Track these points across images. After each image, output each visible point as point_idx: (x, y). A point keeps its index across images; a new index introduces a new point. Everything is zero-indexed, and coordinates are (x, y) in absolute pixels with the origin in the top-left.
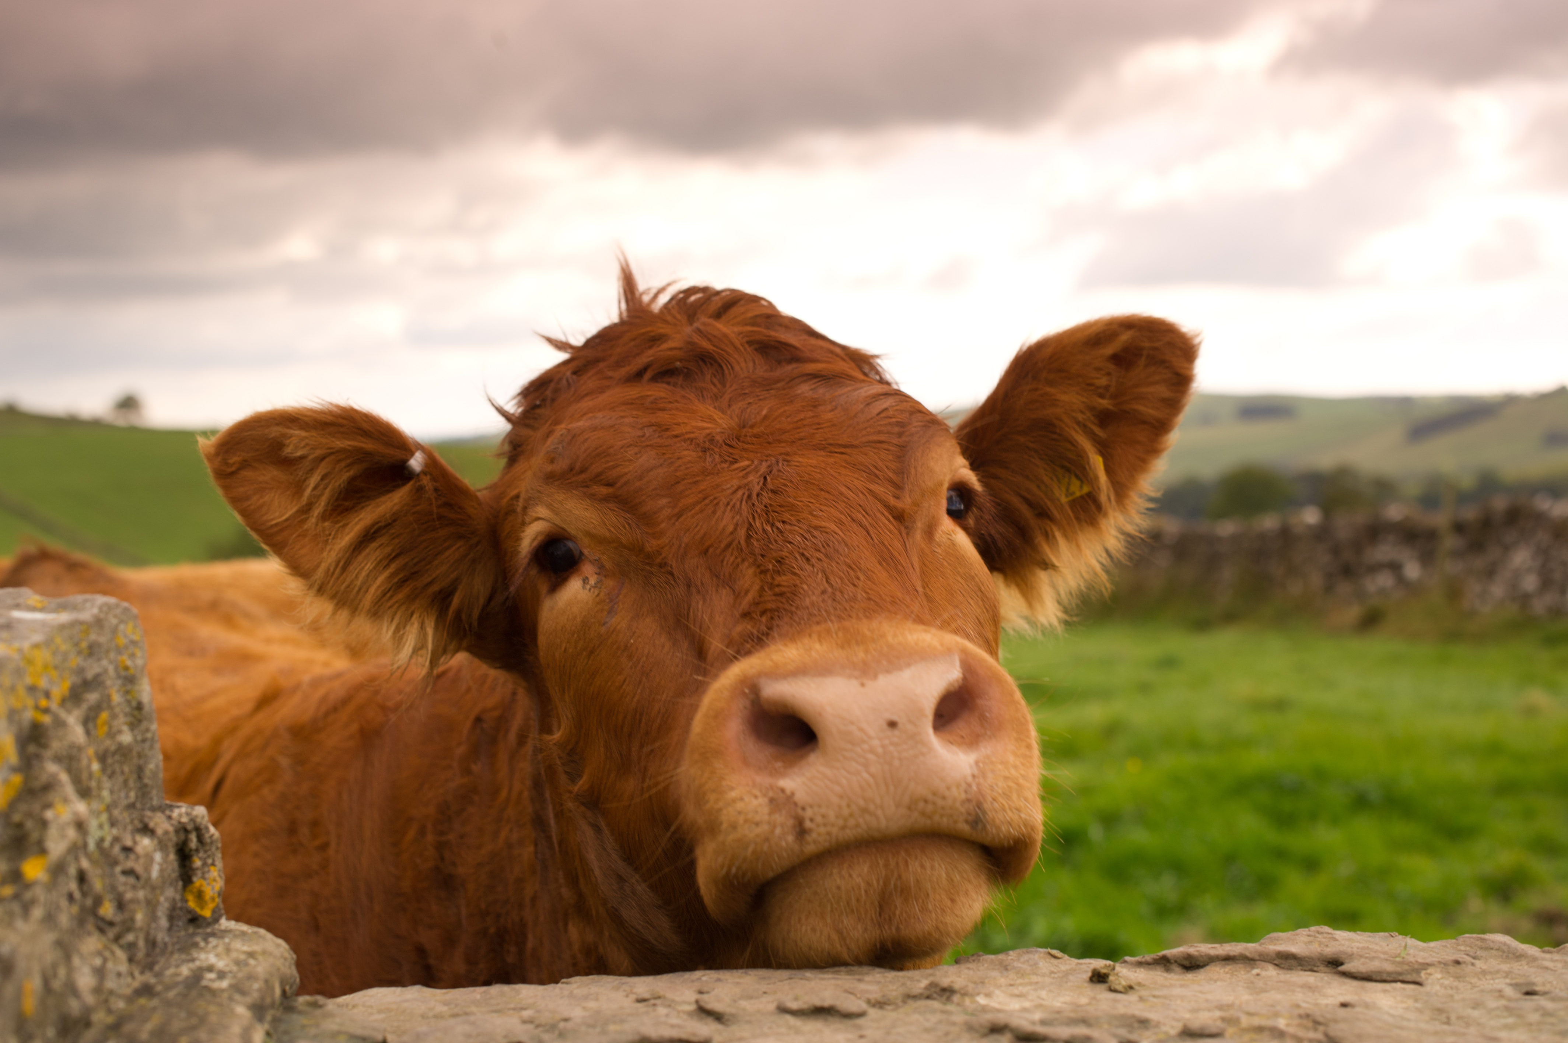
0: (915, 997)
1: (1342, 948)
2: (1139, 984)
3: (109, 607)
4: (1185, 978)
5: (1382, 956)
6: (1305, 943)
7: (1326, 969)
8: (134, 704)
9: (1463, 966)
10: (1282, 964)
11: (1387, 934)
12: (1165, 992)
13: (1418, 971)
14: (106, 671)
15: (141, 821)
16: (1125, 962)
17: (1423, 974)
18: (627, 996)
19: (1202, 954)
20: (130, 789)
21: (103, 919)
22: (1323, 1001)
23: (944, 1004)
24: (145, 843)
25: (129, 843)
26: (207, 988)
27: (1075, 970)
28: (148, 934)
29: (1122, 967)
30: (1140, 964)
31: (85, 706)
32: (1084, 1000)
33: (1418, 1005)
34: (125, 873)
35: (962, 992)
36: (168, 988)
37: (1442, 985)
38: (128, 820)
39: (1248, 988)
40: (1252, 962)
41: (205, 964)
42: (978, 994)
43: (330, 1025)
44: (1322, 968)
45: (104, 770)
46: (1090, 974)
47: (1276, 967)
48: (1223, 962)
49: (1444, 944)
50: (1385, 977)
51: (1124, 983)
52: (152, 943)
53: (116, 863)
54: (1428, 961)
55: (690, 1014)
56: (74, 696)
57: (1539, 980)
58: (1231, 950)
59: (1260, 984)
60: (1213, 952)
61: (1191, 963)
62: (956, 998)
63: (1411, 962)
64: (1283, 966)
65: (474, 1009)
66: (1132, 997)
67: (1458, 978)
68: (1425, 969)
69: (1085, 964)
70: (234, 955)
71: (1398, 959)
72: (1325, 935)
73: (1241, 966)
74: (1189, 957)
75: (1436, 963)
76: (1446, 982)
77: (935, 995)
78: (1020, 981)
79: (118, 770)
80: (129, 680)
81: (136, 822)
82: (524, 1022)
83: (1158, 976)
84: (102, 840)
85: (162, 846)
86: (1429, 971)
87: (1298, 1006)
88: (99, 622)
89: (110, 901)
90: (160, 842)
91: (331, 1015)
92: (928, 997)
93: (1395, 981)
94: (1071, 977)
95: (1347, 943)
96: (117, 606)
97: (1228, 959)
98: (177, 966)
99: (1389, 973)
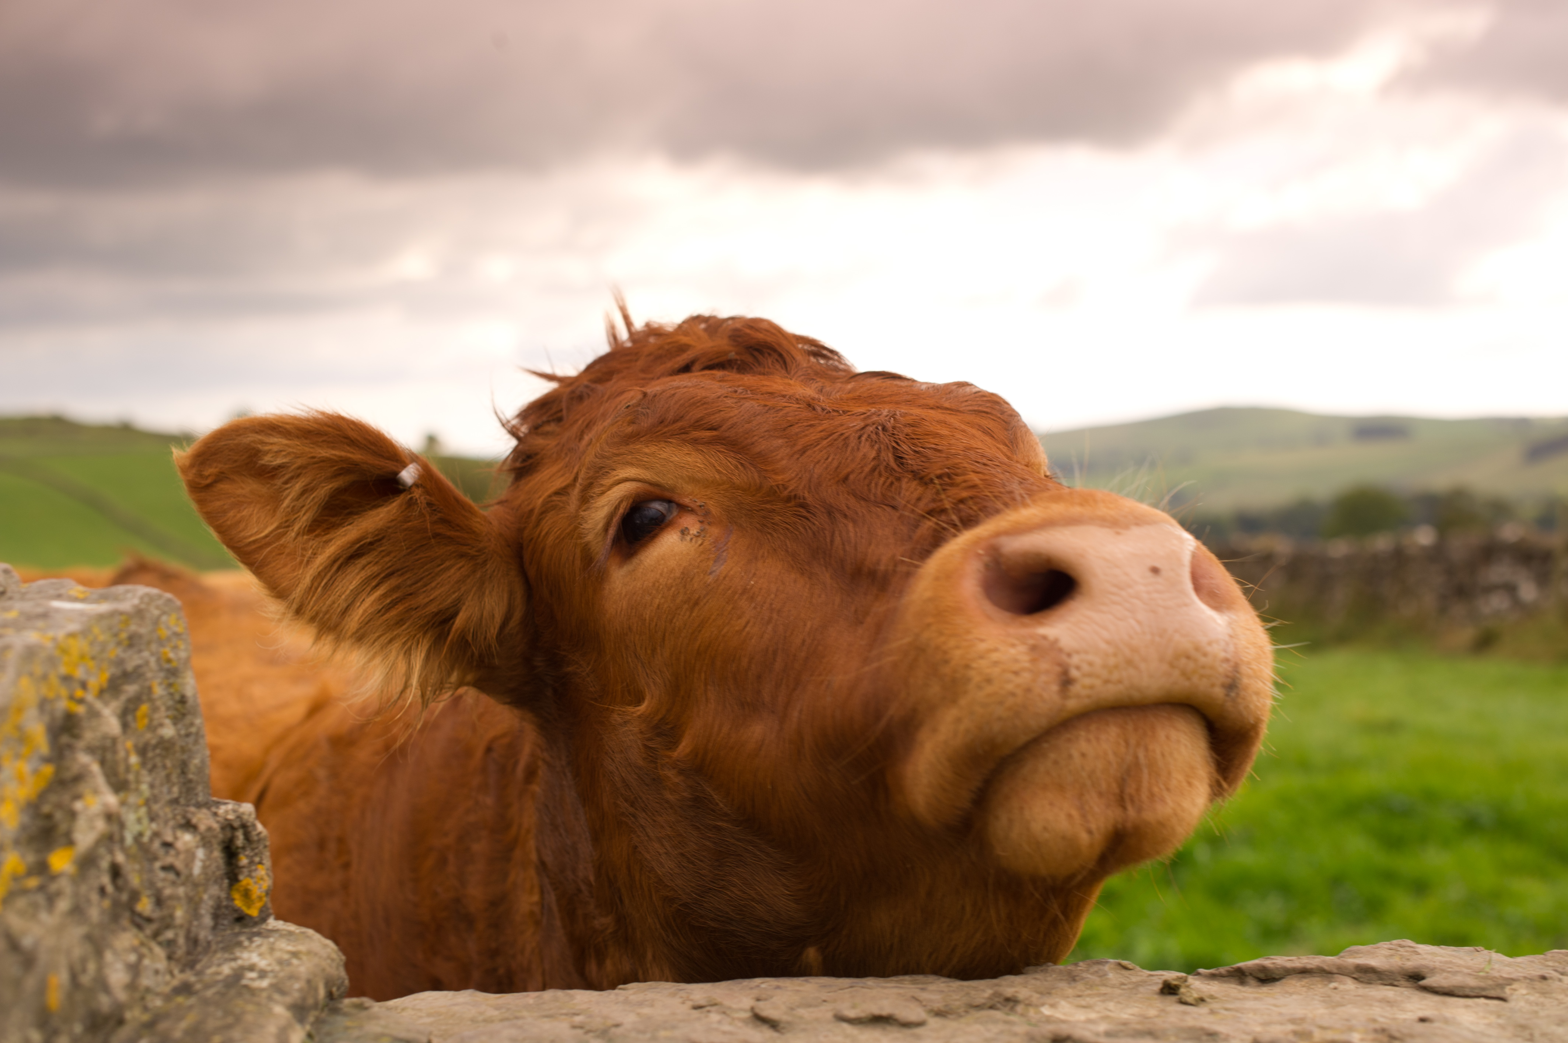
0: (978, 1007)
1: (1424, 962)
2: (1212, 997)
3: (151, 598)
4: (1260, 991)
5: (1466, 971)
6: (1386, 957)
7: (1407, 984)
8: (177, 697)
9: (1550, 982)
10: (1361, 977)
11: (1471, 948)
12: (1237, 1005)
13: (1502, 986)
14: (147, 663)
15: (184, 817)
16: (1199, 974)
17: (1508, 990)
18: (683, 1003)
19: (1278, 966)
20: (173, 784)
21: (140, 915)
22: (1402, 1016)
23: (1007, 1014)
24: (187, 838)
25: (169, 838)
26: (246, 987)
27: (1146, 982)
28: (188, 932)
29: (1196, 979)
30: (1213, 977)
31: (123, 698)
32: (1152, 1012)
33: (1501, 1021)
34: (165, 868)
35: (1027, 1002)
36: (207, 986)
37: (1528, 1002)
38: (170, 815)
39: (1324, 1001)
40: (1330, 975)
41: (247, 963)
42: (1043, 1005)
43: (374, 1028)
44: (1403, 982)
45: (143, 764)
46: (1160, 986)
47: (1355, 981)
48: (1300, 976)
49: (1531, 959)
50: (1468, 992)
51: (1195, 995)
52: (193, 941)
53: (155, 858)
54: (1512, 976)
55: (744, 1021)
56: (112, 688)
58: (1307, 963)
59: (1337, 998)
60: (1289, 965)
61: (1266, 976)
62: (1020, 1008)
63: (1495, 977)
64: (1361, 980)
65: (525, 1013)
66: (1203, 1010)
67: (1544, 994)
68: (1509, 985)
69: (1157, 975)
70: (278, 954)
71: (1482, 974)
72: (1408, 949)
73: (1318, 979)
74: (1264, 969)
75: (1521, 978)
76: (1532, 998)
77: (999, 1005)
78: (1089, 992)
79: (159, 764)
80: (172, 673)
81: (179, 817)
82: (574, 1027)
83: (1232, 989)
84: (140, 835)
85: (205, 842)
86: (1514, 986)
87: (1374, 1021)
88: (139, 613)
89: (148, 896)
90: (203, 838)
91: (376, 1017)
92: (992, 1007)
93: (1479, 997)
94: (1141, 989)
95: (1429, 957)
96: (160, 597)
97: (1304, 972)
98: (219, 965)
99: (1472, 988)
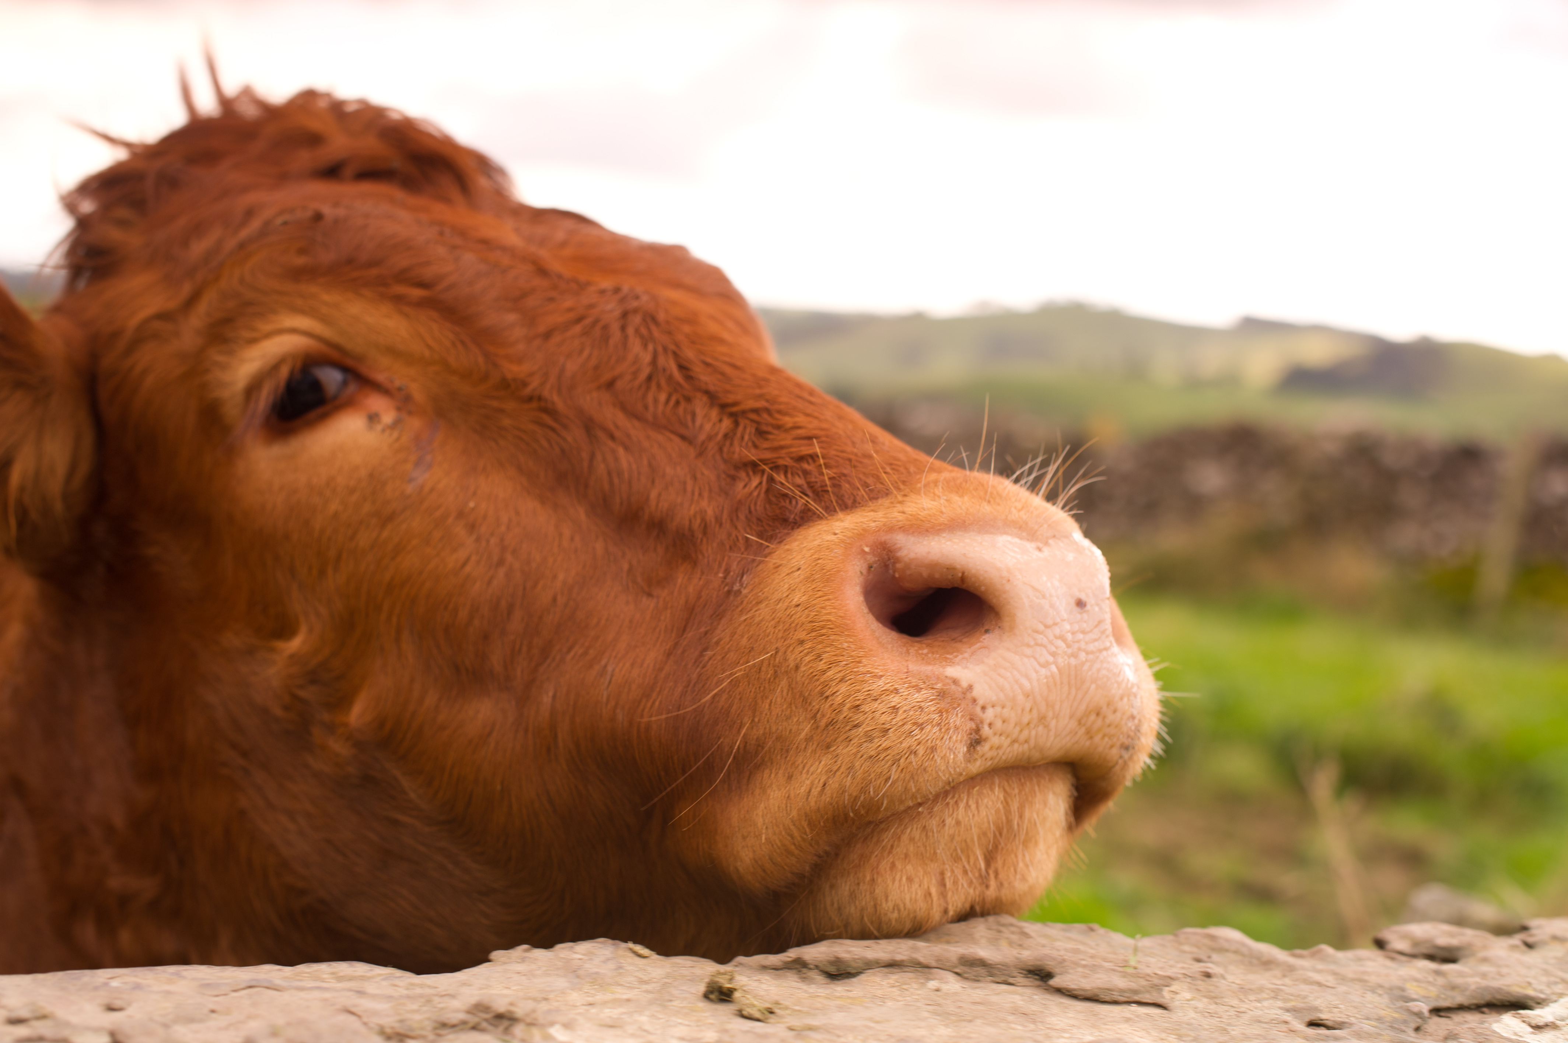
1: (1051, 954)
4: (830, 989)
5: (1108, 966)
7: (1029, 983)
9: (1216, 980)
10: (965, 973)
13: (1158, 988)
17: (1163, 990)
19: (854, 957)
27: (676, 978)
29: (740, 973)
30: (763, 969)
37: (1194, 1009)
40: (926, 970)
44: (1022, 980)
47: (960, 978)
48: (885, 970)
50: (1116, 997)
54: (1170, 974)
58: (893, 953)
59: (939, 1001)
60: (870, 956)
61: (838, 970)
63: (1149, 975)
64: (966, 975)
67: (1212, 996)
68: (1170, 987)
71: (1131, 972)
73: (911, 974)
74: (837, 963)
75: (1180, 976)
76: (1198, 1004)
83: (797, 990)
86: (1172, 988)
93: (1129, 1003)
95: (1051, 943)
97: (891, 965)
99: (1122, 992)
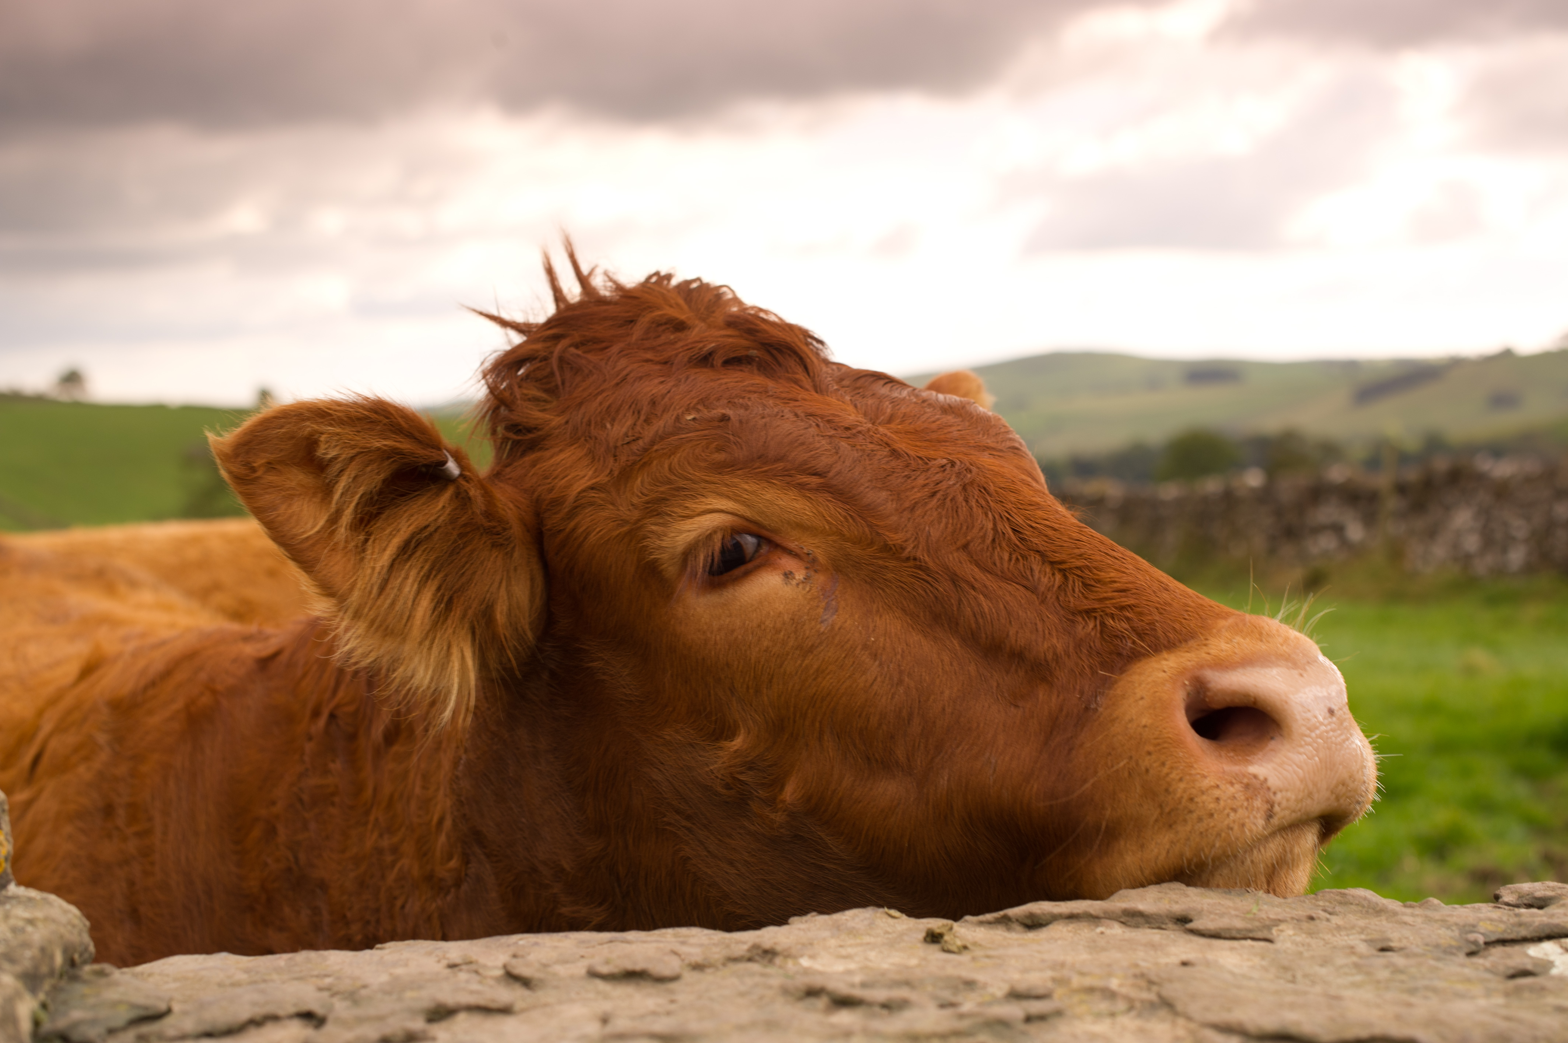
0: (736, 960)
1: (1192, 906)
2: (975, 944)
4: (1025, 936)
5: (1236, 914)
6: (1157, 900)
7: (1175, 927)
9: (1317, 922)
10: (1127, 921)
12: (1000, 952)
13: (1270, 927)
16: (965, 921)
17: (1274, 931)
18: (439, 962)
19: (1048, 914)
22: (1163, 960)
23: (765, 966)
27: (909, 929)
29: (961, 927)
30: (980, 923)
32: (913, 962)
33: (1265, 963)
35: (786, 953)
37: (1293, 942)
39: (1088, 946)
40: (1096, 920)
42: (803, 956)
43: (112, 995)
44: (1171, 926)
46: (923, 934)
47: (1122, 925)
48: (1067, 921)
49: (1302, 900)
50: (1234, 934)
51: (959, 943)
54: (1281, 917)
55: (496, 980)
57: (1395, 935)
58: (1076, 910)
59: (1102, 942)
60: (1058, 910)
61: (1033, 922)
62: (778, 960)
64: (1129, 923)
65: (274, 977)
66: (965, 958)
67: (1310, 934)
68: (1278, 925)
69: (922, 923)
70: (12, 921)
71: (1250, 917)
72: (1180, 892)
73: (1085, 924)
74: (1031, 916)
75: (1288, 919)
76: (1298, 939)
77: (757, 958)
78: (851, 942)
82: (320, 989)
83: (998, 936)
86: (1281, 929)
91: (117, 984)
92: (750, 960)
93: (1245, 938)
94: (905, 939)
95: (1198, 900)
97: (1072, 917)
99: (1239, 930)
